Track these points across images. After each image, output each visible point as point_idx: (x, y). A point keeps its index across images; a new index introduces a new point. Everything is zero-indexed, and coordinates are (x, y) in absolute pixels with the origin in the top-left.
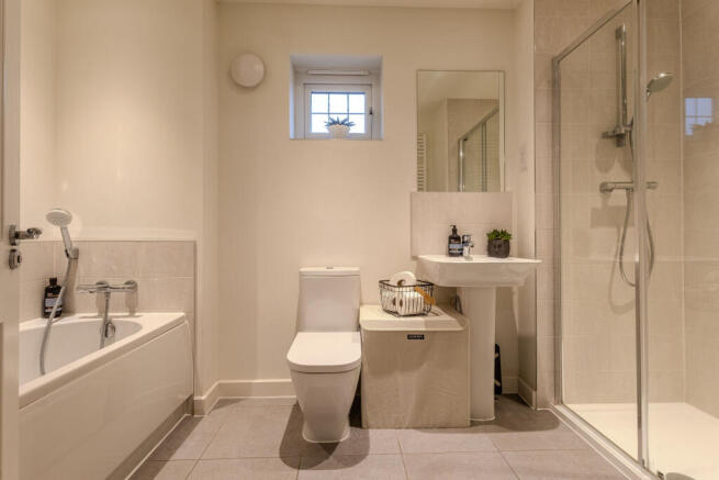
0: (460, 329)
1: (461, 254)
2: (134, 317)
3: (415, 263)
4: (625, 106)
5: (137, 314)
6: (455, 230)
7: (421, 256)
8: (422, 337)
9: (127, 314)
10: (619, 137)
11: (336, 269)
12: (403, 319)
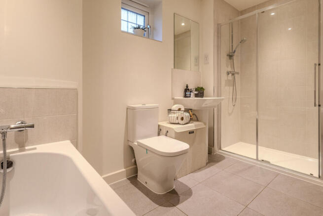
0: (205, 126)
1: (190, 97)
2: (24, 150)
3: (173, 101)
4: (232, 46)
5: (26, 148)
6: (187, 86)
7: (176, 98)
8: (193, 132)
9: (17, 149)
10: (230, 56)
11: (146, 105)
12: (184, 126)
